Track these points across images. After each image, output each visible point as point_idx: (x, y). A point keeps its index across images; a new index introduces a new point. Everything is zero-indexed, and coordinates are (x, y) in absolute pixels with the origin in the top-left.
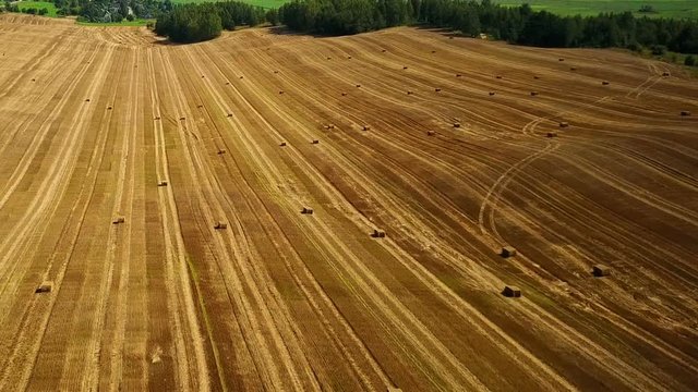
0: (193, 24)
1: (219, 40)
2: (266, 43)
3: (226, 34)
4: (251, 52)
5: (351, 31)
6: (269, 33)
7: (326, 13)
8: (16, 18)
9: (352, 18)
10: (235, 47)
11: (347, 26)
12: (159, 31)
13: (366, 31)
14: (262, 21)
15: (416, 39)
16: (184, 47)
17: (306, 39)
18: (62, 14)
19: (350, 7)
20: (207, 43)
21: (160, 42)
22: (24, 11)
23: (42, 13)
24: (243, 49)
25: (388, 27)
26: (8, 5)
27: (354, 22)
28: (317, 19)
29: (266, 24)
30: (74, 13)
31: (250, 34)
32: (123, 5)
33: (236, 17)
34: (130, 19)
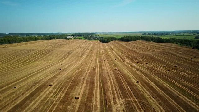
0: (106, 40)
3: (111, 42)
6: (118, 41)
8: (77, 40)
12: (101, 41)
18: (85, 39)
21: (101, 43)
23: (81, 39)
24: (114, 44)
26: (75, 38)
30: (87, 39)
31: (115, 41)
32: (95, 38)
33: (113, 39)
34: (96, 40)
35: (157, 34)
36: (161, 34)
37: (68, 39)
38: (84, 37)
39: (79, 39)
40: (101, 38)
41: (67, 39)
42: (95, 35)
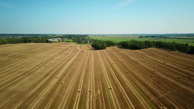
0: (100, 46)
1: (106, 49)
2: (118, 51)
3: (108, 48)
4: (114, 53)
5: (140, 49)
6: (118, 48)
7: (133, 44)
8: (63, 43)
9: (140, 46)
10: (110, 52)
11: (139, 47)
12: (93, 47)
13: (144, 49)
14: (116, 45)
15: (159, 51)
16: (98, 51)
17: (128, 50)
18: (74, 42)
19: (139, 43)
20: (103, 50)
21: (92, 49)
22: (66, 41)
23: (70, 42)
24: (112, 52)
25: (149, 47)
26: (62, 40)
27: (141, 46)
28: (131, 46)
29: (117, 45)
30: (76, 42)
31: (113, 48)
32: (87, 40)
33: (110, 44)
34: (88, 43)
35: (156, 37)
36: (159, 37)
37: (51, 42)
38: (73, 40)
39: (67, 42)
40: (94, 40)
41: (48, 43)
42: (88, 37)
